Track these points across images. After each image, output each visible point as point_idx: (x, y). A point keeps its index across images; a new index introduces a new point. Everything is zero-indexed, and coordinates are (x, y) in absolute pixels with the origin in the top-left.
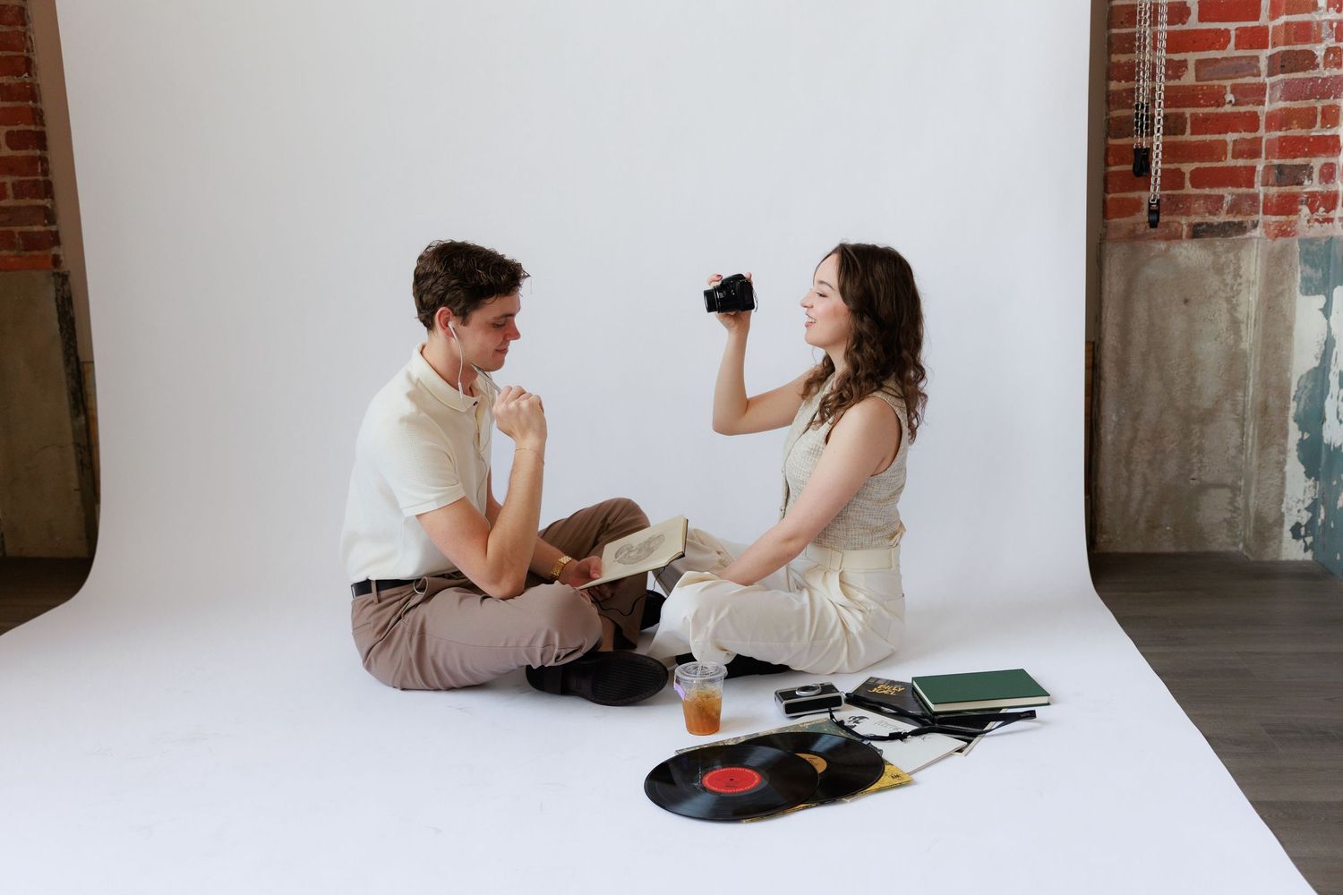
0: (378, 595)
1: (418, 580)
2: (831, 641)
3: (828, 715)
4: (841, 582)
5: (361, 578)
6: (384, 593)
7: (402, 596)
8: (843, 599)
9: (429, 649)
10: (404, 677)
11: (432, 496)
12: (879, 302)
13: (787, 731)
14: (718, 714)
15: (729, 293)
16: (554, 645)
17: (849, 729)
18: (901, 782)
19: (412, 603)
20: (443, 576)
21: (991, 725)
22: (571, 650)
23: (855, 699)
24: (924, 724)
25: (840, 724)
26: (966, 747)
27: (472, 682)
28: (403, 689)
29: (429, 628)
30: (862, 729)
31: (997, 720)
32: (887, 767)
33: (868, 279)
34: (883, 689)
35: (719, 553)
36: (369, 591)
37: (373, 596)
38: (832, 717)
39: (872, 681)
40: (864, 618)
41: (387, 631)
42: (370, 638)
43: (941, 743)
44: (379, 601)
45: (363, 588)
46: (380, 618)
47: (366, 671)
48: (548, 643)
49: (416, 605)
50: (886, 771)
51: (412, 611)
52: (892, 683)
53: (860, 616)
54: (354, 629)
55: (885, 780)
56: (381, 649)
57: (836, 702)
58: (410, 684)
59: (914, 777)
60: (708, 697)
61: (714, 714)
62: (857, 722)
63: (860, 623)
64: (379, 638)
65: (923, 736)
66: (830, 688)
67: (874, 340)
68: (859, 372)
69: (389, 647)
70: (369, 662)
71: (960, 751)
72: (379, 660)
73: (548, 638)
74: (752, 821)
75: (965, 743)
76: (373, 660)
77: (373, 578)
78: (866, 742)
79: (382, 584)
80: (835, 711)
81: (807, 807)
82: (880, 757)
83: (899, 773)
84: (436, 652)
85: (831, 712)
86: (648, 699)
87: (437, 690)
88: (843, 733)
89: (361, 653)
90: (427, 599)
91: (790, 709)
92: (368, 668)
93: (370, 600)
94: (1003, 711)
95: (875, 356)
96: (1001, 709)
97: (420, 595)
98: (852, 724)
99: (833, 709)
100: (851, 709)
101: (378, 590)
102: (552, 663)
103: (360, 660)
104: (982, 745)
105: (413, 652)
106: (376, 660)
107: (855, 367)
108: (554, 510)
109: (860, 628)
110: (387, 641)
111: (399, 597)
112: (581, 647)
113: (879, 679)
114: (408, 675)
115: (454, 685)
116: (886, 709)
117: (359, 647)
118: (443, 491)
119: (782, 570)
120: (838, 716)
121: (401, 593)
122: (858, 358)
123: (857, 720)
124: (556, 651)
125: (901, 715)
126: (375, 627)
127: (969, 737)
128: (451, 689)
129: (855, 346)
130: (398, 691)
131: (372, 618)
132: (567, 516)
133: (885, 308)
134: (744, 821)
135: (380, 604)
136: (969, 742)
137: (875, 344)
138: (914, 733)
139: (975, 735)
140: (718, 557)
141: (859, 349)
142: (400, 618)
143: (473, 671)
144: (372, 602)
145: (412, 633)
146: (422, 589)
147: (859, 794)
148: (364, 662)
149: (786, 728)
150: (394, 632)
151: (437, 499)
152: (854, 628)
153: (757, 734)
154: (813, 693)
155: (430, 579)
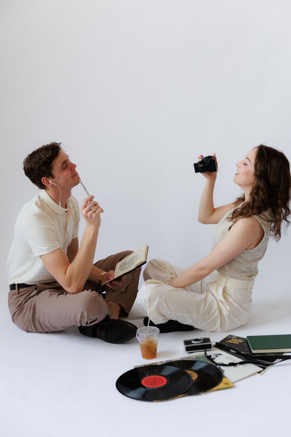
0: (18, 290)
1: (35, 285)
2: (213, 317)
3: (204, 353)
4: (224, 291)
5: (12, 283)
6: (21, 290)
7: (28, 291)
8: (222, 299)
9: (37, 316)
10: (27, 327)
11: (46, 248)
12: (270, 175)
13: (185, 359)
14: (156, 350)
15: (205, 164)
16: (85, 318)
17: (212, 360)
18: (229, 386)
19: (32, 295)
20: (46, 284)
21: (278, 360)
22: (92, 320)
23: (220, 346)
24: (248, 359)
25: (209, 357)
26: (262, 371)
27: (54, 330)
28: (28, 332)
29: (37, 306)
30: (218, 360)
31: (280, 358)
32: (224, 379)
33: (268, 164)
34: (234, 341)
35: (171, 274)
36: (15, 289)
37: (16, 291)
38: (206, 354)
39: (230, 337)
40: (230, 309)
41: (21, 307)
42: (15, 309)
43: (252, 368)
44: (19, 293)
45: (13, 287)
46: (18, 301)
47: (13, 323)
48: (82, 316)
49: (33, 296)
50: (223, 381)
51: (31, 298)
52: (238, 338)
53: (228, 308)
54: (9, 305)
55: (221, 385)
56: (18, 314)
57: (209, 347)
58: (30, 330)
59: (236, 384)
60: (151, 342)
61: (153, 350)
62: (217, 356)
63: (228, 310)
64: (18, 309)
65: (244, 365)
66: (208, 340)
67: (265, 191)
68: (255, 204)
69: (22, 313)
70: (14, 319)
71: (259, 373)
72: (18, 319)
73: (82, 314)
74: (158, 401)
75: (262, 369)
76: (15, 318)
77: (16, 283)
78: (218, 367)
79: (21, 286)
80: (207, 351)
81: (183, 396)
82: (223, 373)
83: (229, 382)
84: (40, 317)
85: (205, 351)
86: (129, 341)
87: (42, 333)
88: (209, 362)
89: (11, 315)
90: (37, 294)
91: (188, 349)
92: (14, 321)
93: (15, 293)
94: (284, 354)
95: (263, 198)
96: (283, 353)
97: (36, 291)
98: (214, 357)
99: (206, 350)
100: (216, 350)
101: (18, 288)
102: (84, 325)
103: (11, 317)
104: (270, 370)
105: (30, 317)
106: (16, 318)
107: (254, 201)
108: (100, 255)
109: (228, 313)
110: (21, 311)
111: (26, 292)
112: (97, 319)
113: (233, 336)
114: (29, 326)
115: (48, 331)
116: (232, 351)
117: (11, 312)
118: (49, 246)
119: (199, 282)
120: (209, 353)
121: (28, 290)
122: (256, 197)
123: (217, 355)
124: (86, 320)
125: (238, 354)
126: (16, 304)
127: (264, 367)
128: (47, 333)
129: (255, 191)
130: (25, 332)
131: (15, 301)
132: (105, 258)
133: (273, 179)
134: (154, 401)
135: (19, 295)
136: (264, 368)
137: (265, 193)
138: (241, 363)
139: (268, 365)
140: (171, 276)
141: (257, 194)
142: (26, 301)
143: (54, 326)
144: (16, 293)
145: (31, 308)
146: (36, 289)
147: (208, 391)
148: (12, 318)
149: (185, 358)
150: (24, 307)
151: (48, 249)
152: (225, 312)
153: (172, 360)
154: (199, 342)
155: (40, 285)
